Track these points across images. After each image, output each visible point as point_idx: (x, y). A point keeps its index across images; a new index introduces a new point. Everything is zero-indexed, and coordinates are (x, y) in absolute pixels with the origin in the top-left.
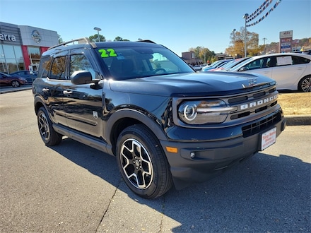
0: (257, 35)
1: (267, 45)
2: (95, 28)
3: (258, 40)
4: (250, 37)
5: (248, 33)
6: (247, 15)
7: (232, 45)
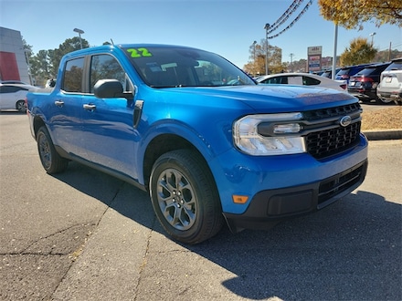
0: (280, 50)
1: (295, 62)
2: (76, 30)
3: (280, 56)
4: (272, 52)
5: (270, 47)
6: (267, 25)
7: (252, 60)
